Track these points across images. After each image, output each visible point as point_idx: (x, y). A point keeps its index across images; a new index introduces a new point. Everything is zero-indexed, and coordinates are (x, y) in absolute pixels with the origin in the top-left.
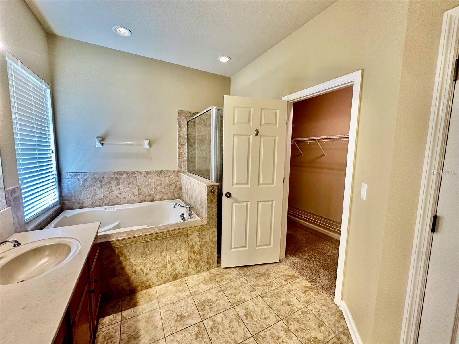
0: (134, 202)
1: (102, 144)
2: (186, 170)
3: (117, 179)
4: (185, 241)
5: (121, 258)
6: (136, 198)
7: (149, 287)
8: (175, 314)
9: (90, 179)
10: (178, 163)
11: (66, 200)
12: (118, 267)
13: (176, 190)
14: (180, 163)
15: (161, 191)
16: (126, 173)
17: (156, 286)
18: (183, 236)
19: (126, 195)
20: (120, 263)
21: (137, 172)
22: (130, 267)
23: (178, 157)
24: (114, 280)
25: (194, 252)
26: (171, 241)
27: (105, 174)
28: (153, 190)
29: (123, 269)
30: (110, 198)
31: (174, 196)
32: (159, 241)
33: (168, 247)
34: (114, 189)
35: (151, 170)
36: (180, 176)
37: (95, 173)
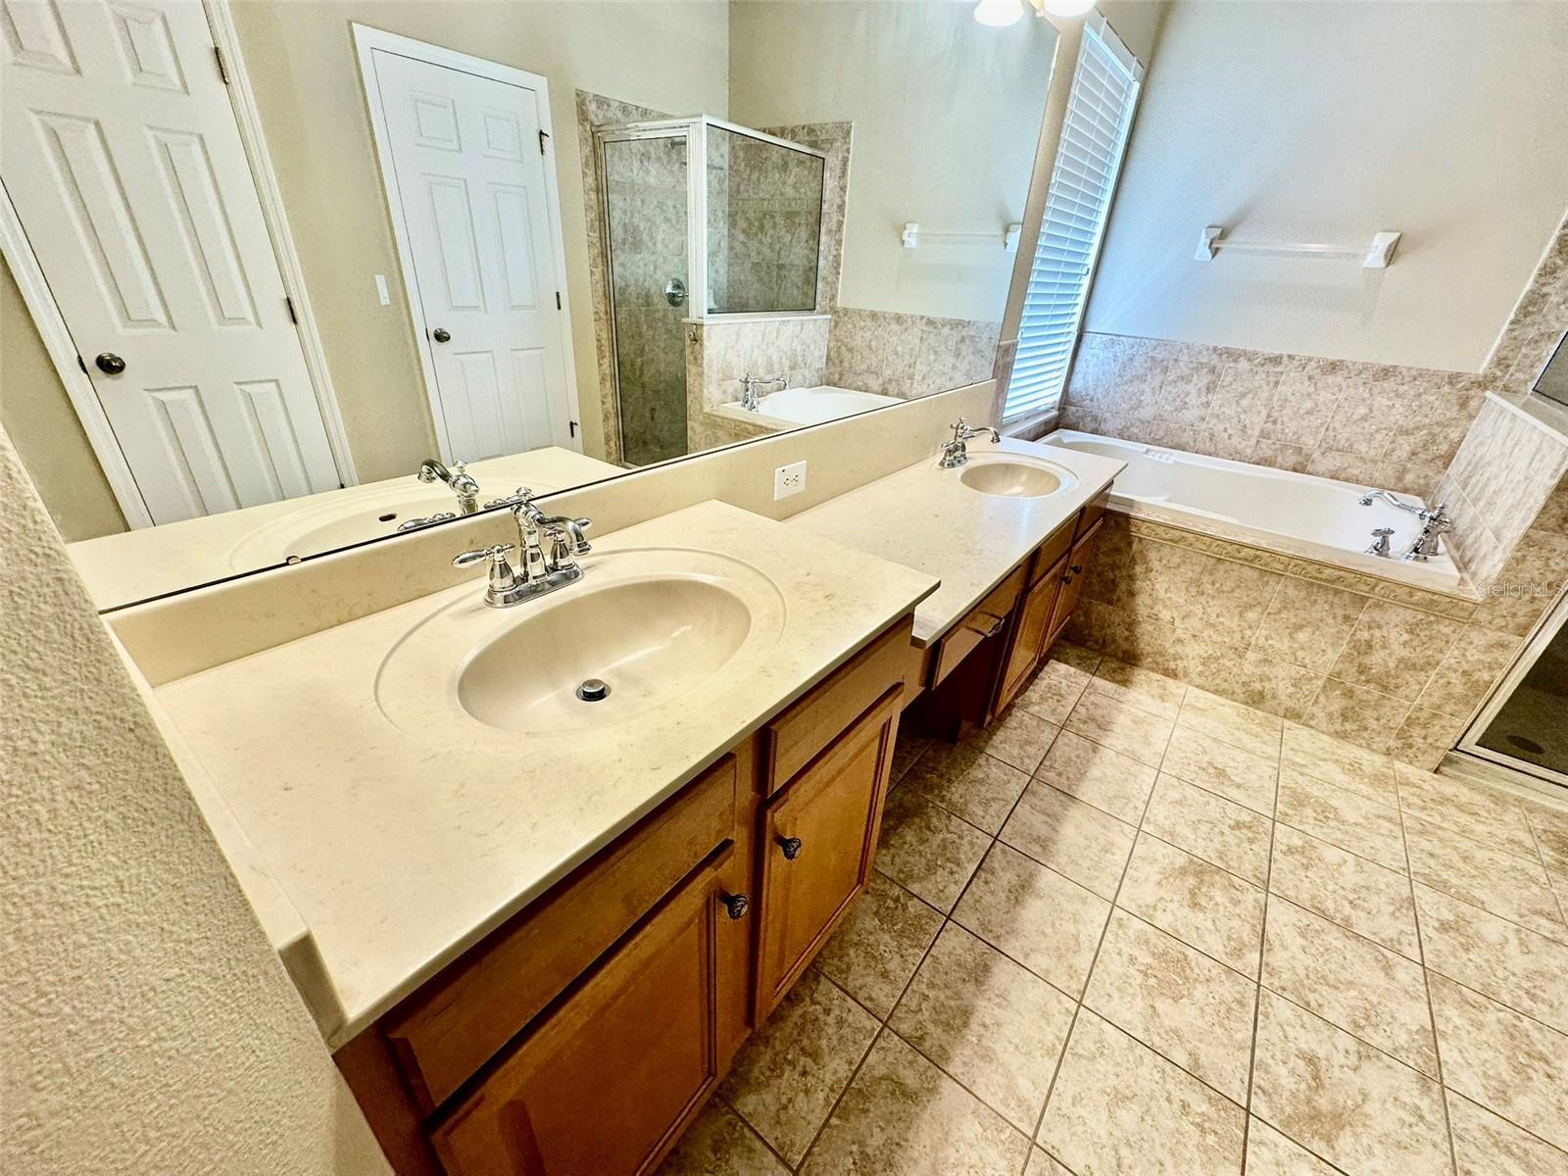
0: (1236, 455)
1: (1215, 252)
2: (1526, 382)
3: (1212, 370)
4: (1346, 618)
5: (1139, 569)
6: (1247, 446)
7: (1172, 674)
8: (1207, 758)
9: (1142, 359)
10: (1496, 345)
11: (1071, 404)
12: (1123, 586)
13: (1423, 456)
14: (1514, 342)
15: (1351, 446)
16: (1250, 357)
17: (1189, 683)
18: (1346, 597)
19: (1220, 427)
20: (1132, 578)
21: (1289, 356)
22: (1149, 602)
23: (1512, 316)
24: (1101, 608)
25: (1362, 669)
26: (1291, 591)
27: (1185, 351)
28: (1320, 437)
29: (1132, 594)
30: (1172, 425)
31: (1399, 479)
32: (1256, 574)
33: (1275, 605)
34: (1193, 400)
35: (1348, 357)
36: (1473, 404)
37: (1161, 343)
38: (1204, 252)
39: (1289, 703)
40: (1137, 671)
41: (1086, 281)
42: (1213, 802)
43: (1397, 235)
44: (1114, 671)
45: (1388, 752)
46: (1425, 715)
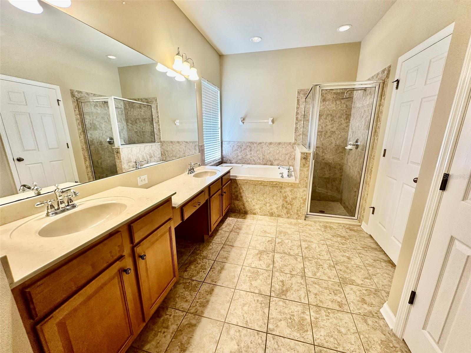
0: (260, 164)
1: (243, 123)
2: (300, 143)
3: (250, 147)
4: (280, 192)
5: (241, 191)
6: (261, 161)
7: (255, 214)
8: (262, 229)
9: (236, 146)
10: (294, 137)
11: (224, 158)
12: (239, 196)
13: (291, 159)
14: (296, 136)
15: (279, 159)
16: (256, 143)
17: (259, 215)
18: (279, 187)
19: (255, 158)
20: (240, 193)
22: (245, 198)
23: (294, 131)
24: (237, 202)
25: (286, 202)
26: (270, 189)
27: (244, 143)
28: (273, 158)
29: (241, 197)
30: (246, 159)
31: (288, 163)
32: (263, 187)
33: (268, 192)
34: (248, 153)
35: (273, 142)
36: (294, 148)
37: (238, 142)
38: (241, 123)
39: (277, 213)
40: (247, 215)
41: (220, 130)
42: (264, 238)
43: (273, 118)
44: (243, 216)
45: (297, 219)
46: (299, 208)
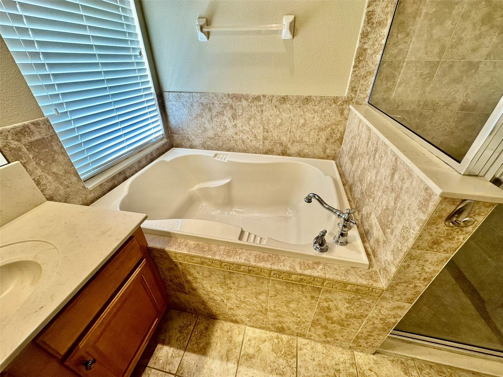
0: (256, 151)
1: (208, 34)
2: (364, 98)
3: (231, 107)
4: (313, 297)
5: (190, 278)
6: (259, 145)
7: (235, 322)
9: (197, 105)
10: (349, 80)
12: (187, 286)
13: (331, 140)
14: (356, 78)
15: (302, 139)
16: (246, 98)
17: (246, 325)
18: (309, 288)
19: (245, 137)
20: (189, 282)
21: (263, 96)
22: (205, 292)
23: (353, 63)
24: (183, 296)
25: (329, 318)
26: (278, 286)
27: (215, 98)
28: (288, 136)
29: (194, 289)
30: (224, 139)
31: (325, 152)
32: (254, 279)
33: (272, 293)
34: (229, 124)
35: (289, 94)
36: (346, 112)
37: (201, 95)
38: (202, 37)
39: (297, 331)
43: (293, 16)
45: (350, 348)
